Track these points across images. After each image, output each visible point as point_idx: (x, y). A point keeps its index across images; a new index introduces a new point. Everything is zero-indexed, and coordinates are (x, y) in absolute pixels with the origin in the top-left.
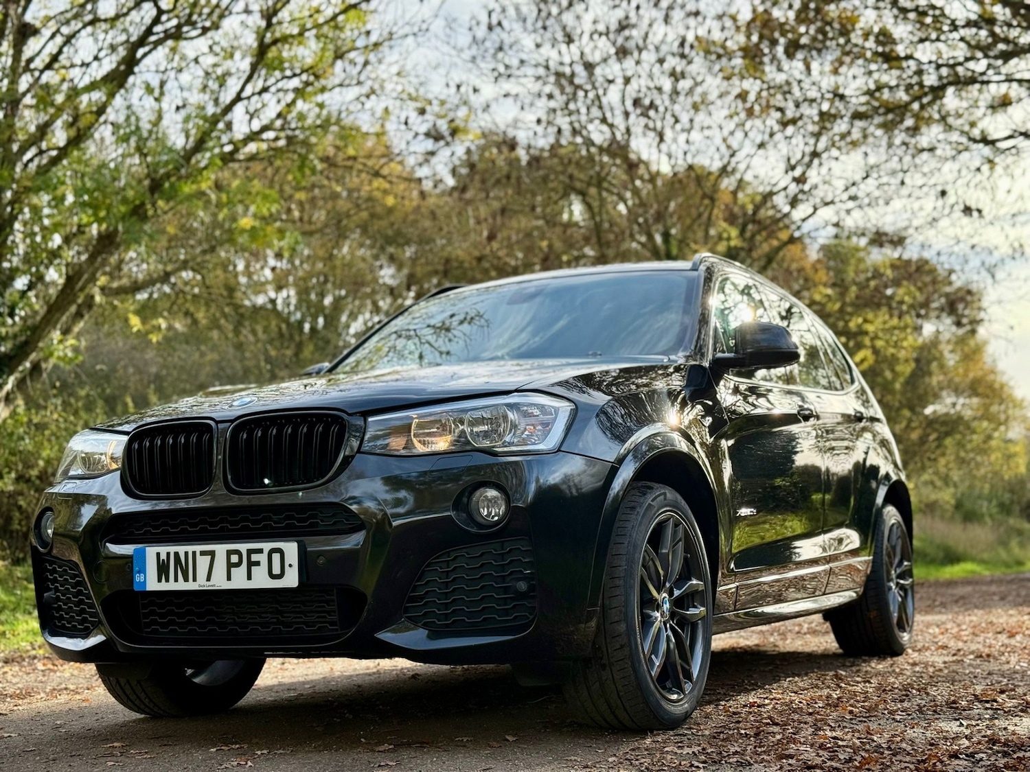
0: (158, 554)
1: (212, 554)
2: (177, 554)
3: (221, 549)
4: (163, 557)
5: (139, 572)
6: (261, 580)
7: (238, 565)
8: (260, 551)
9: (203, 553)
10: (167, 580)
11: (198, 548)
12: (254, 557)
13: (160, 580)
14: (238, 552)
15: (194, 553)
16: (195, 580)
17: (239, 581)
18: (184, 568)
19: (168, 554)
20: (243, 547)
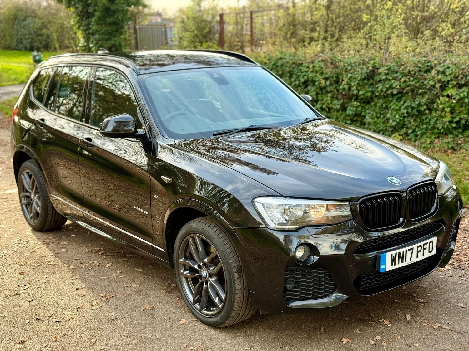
0: (392, 255)
1: (412, 249)
2: (399, 253)
3: (415, 246)
4: (394, 255)
5: (383, 265)
6: (427, 255)
7: (420, 251)
8: (427, 244)
9: (409, 250)
10: (395, 265)
11: (407, 248)
12: (425, 246)
13: (392, 265)
14: (420, 246)
15: (406, 251)
16: (406, 261)
17: (421, 257)
18: (402, 258)
19: (396, 254)
20: (422, 244)
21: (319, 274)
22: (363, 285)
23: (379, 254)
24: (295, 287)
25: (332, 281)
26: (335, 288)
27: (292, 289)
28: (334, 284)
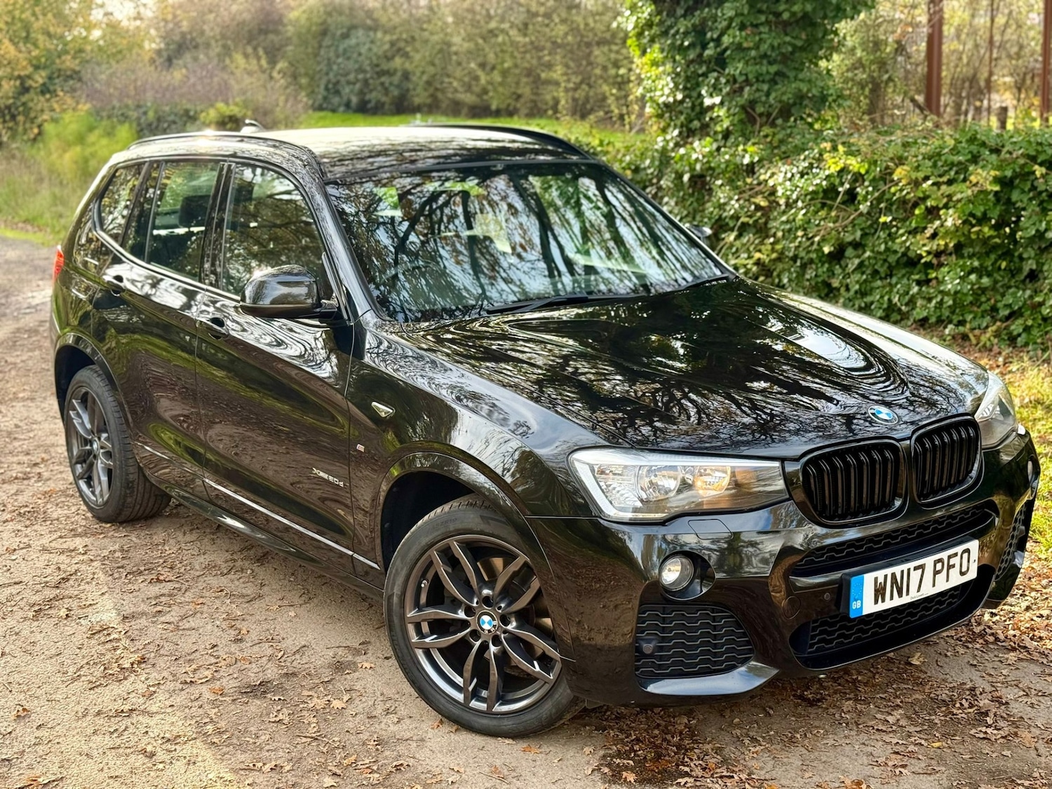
0: (876, 579)
1: (922, 567)
2: (893, 575)
3: (929, 561)
4: (881, 580)
5: (856, 600)
6: (956, 580)
7: (939, 572)
8: (956, 555)
9: (916, 568)
10: (883, 601)
11: (912, 565)
12: (952, 561)
13: (876, 602)
14: (940, 560)
15: (909, 570)
16: (908, 594)
17: (942, 585)
18: (899, 586)
19: (886, 576)
20: (944, 555)
21: (714, 619)
22: (812, 646)
23: (847, 577)
24: (661, 649)
25: (744, 635)
26: (750, 651)
27: (653, 653)
28: (748, 643)
